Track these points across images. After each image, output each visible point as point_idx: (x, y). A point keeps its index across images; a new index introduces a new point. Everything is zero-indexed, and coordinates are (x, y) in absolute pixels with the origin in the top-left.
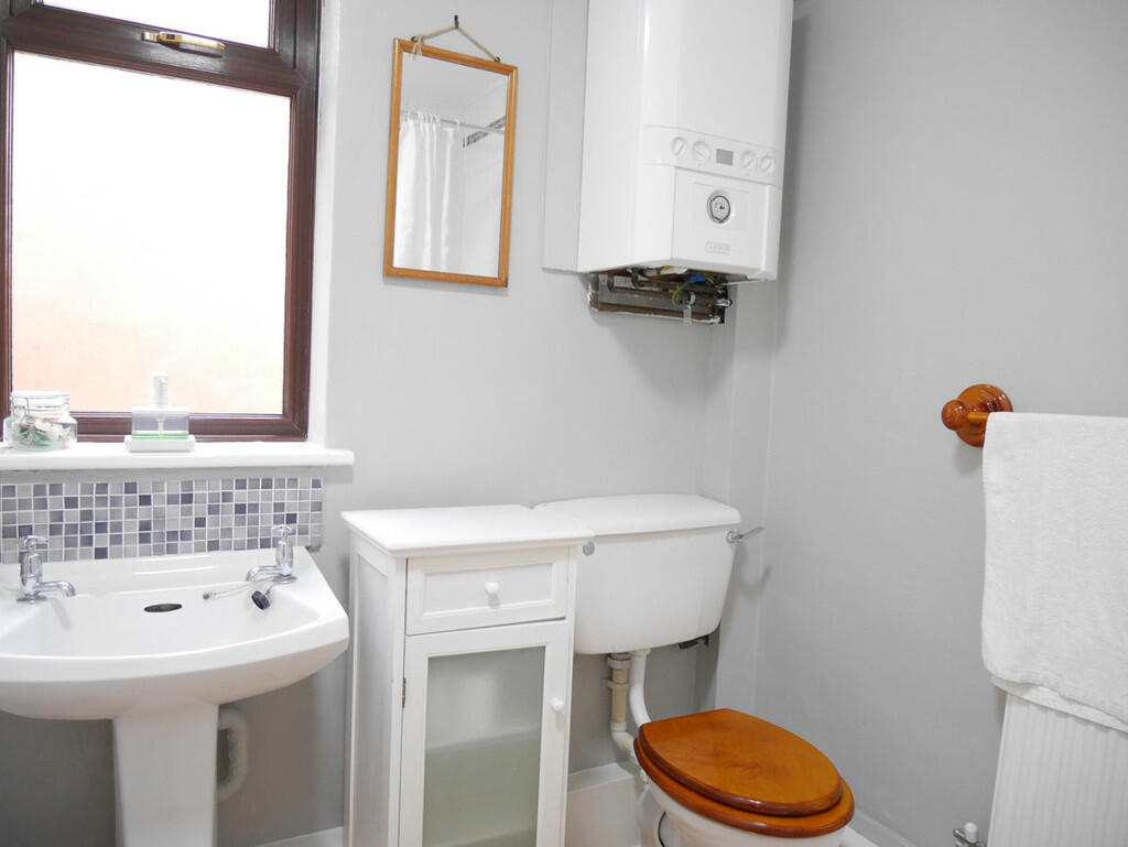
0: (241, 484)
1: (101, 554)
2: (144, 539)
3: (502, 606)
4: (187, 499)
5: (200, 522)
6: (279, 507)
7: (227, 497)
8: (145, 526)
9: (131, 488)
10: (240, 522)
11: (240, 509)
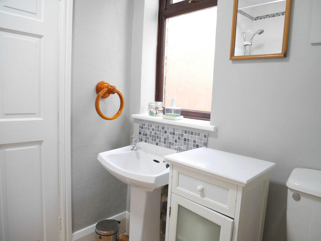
0: (186, 132)
1: (157, 144)
2: (165, 143)
3: (205, 198)
4: (174, 134)
5: (176, 141)
6: (195, 142)
7: (182, 135)
8: (165, 139)
9: (163, 128)
10: (185, 144)
11: (185, 140)
